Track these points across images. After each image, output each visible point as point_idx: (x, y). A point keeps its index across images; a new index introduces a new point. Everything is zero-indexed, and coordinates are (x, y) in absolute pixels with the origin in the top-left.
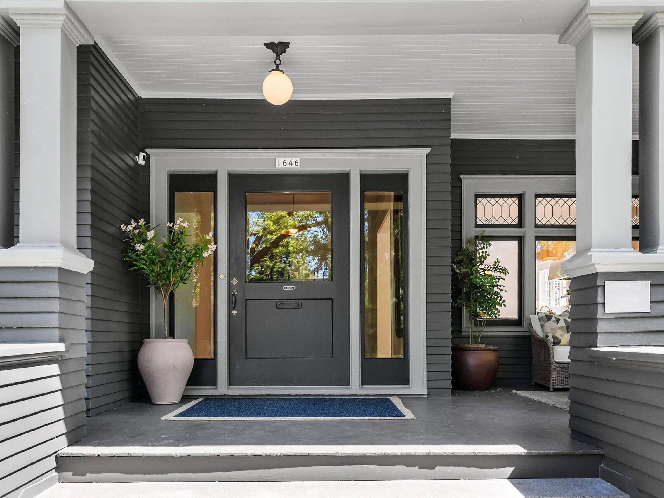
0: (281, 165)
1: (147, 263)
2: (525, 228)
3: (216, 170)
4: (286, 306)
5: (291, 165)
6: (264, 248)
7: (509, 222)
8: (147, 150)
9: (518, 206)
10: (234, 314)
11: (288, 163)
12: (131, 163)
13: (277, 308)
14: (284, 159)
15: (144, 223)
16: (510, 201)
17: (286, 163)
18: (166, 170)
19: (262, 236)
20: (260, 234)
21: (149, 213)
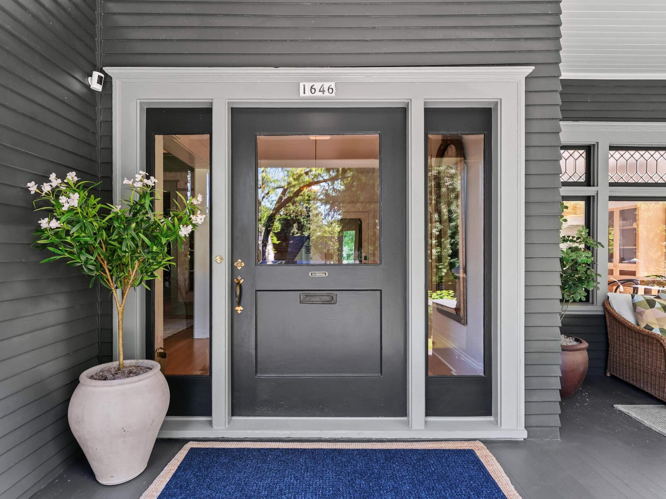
0: (308, 93)
1: (75, 250)
2: (597, 186)
3: (211, 101)
4: (314, 300)
5: (322, 93)
6: (289, 197)
7: (575, 179)
8: (106, 69)
9: (586, 159)
10: (239, 312)
11: (317, 90)
12: (77, 87)
13: (301, 302)
14: (311, 84)
15: (76, 179)
16: (576, 154)
17: (315, 89)
18: (138, 101)
19: (287, 189)
20: (286, 187)
21: (111, 163)
